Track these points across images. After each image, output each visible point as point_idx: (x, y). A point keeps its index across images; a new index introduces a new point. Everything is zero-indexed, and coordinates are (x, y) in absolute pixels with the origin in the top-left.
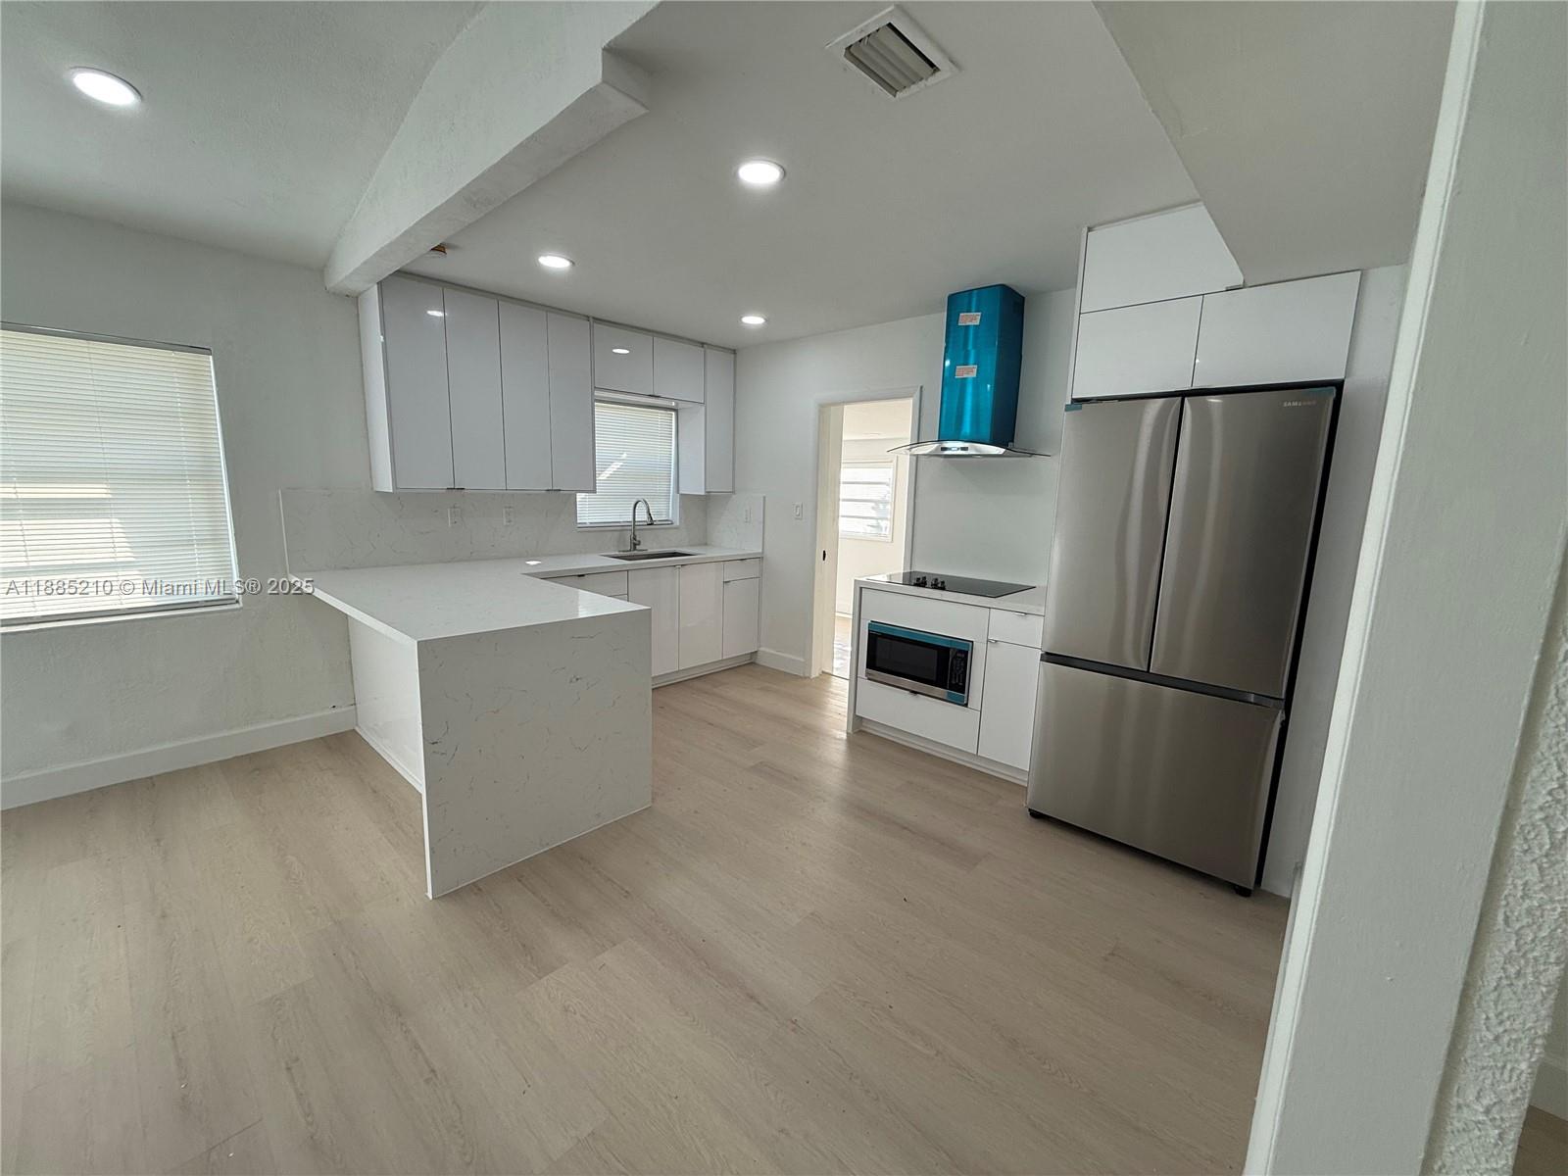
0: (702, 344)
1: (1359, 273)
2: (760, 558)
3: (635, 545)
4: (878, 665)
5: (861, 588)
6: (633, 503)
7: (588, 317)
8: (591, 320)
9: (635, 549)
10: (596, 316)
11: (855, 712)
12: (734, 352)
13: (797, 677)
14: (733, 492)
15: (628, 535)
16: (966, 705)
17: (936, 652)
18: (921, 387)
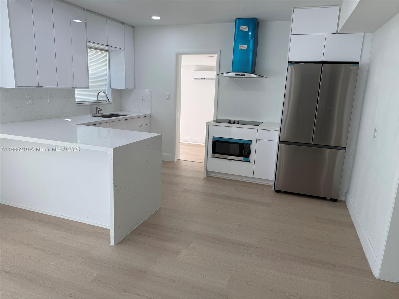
0: (123, 23)
1: (363, 34)
2: (150, 116)
3: (99, 111)
4: (216, 152)
5: (209, 125)
6: (97, 93)
7: (84, 8)
8: (85, 10)
9: (99, 113)
10: (87, 9)
11: (207, 170)
12: (133, 27)
13: (169, 162)
14: (135, 88)
15: (95, 107)
16: (249, 162)
17: (239, 145)
18: (220, 50)
